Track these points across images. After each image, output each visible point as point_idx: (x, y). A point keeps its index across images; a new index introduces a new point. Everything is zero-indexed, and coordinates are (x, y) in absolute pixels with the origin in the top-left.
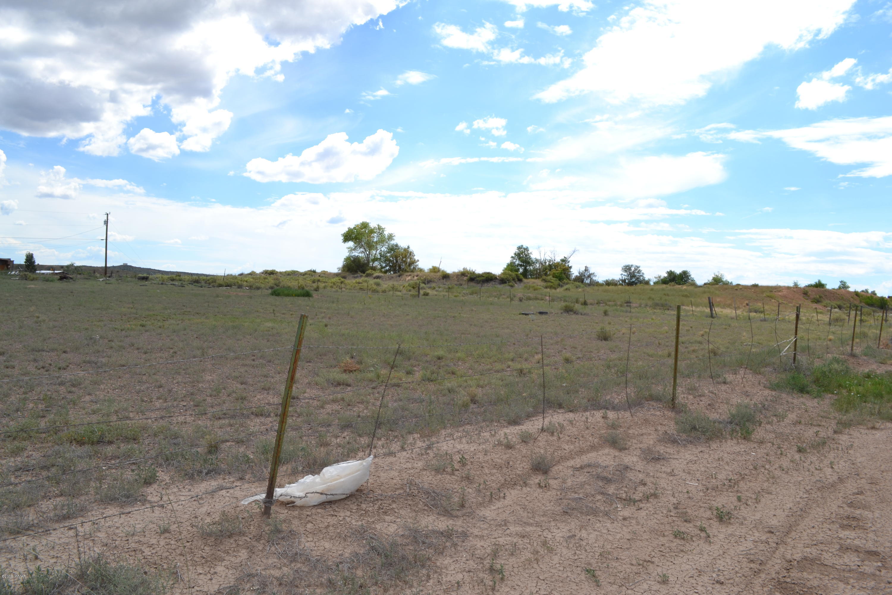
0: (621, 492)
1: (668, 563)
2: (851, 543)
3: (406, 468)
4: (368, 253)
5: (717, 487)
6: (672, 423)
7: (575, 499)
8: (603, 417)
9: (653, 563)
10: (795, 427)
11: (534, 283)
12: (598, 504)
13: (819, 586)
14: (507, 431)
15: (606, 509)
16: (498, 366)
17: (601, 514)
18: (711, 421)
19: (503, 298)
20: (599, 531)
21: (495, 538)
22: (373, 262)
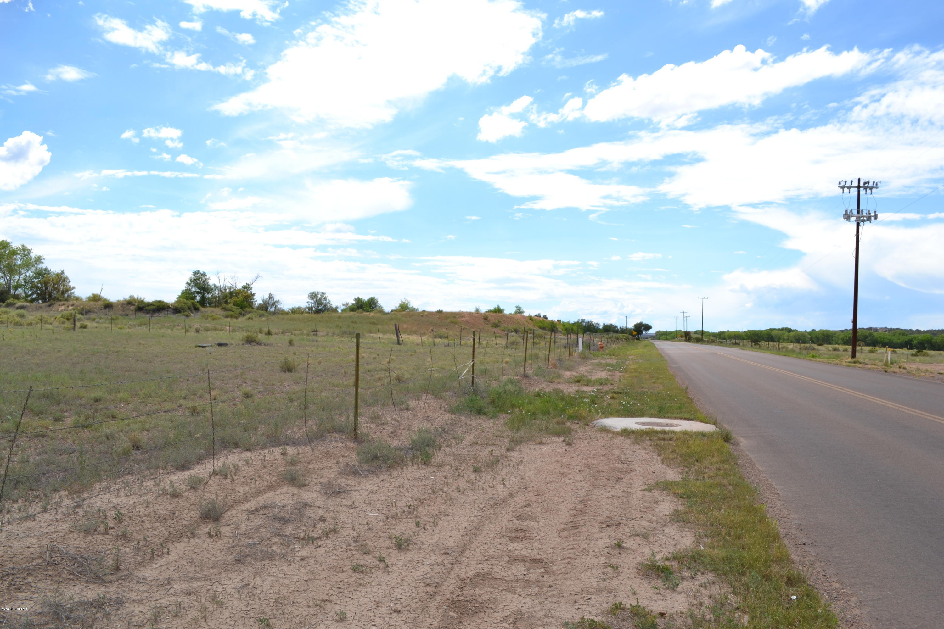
0: (300, 531)
1: (346, 600)
2: (519, 554)
3: (47, 533)
4: (8, 278)
5: (397, 515)
6: (354, 454)
7: (249, 545)
8: (282, 454)
9: (330, 601)
10: (472, 448)
11: (213, 312)
12: (274, 548)
13: (489, 600)
14: (173, 478)
15: (283, 551)
16: (168, 406)
17: (277, 558)
18: (392, 449)
19: (177, 329)
20: (274, 576)
21: (157, 600)
22: (16, 288)
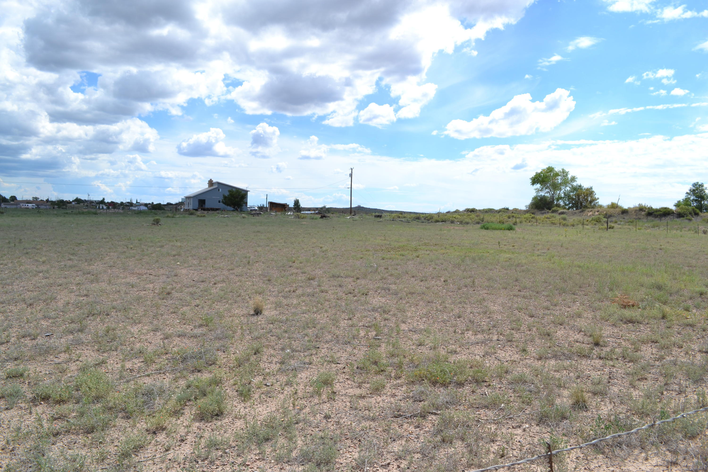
4: (552, 192)
22: (558, 200)
